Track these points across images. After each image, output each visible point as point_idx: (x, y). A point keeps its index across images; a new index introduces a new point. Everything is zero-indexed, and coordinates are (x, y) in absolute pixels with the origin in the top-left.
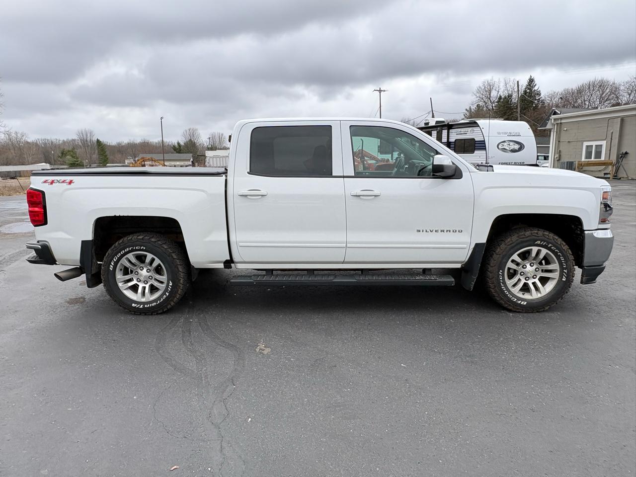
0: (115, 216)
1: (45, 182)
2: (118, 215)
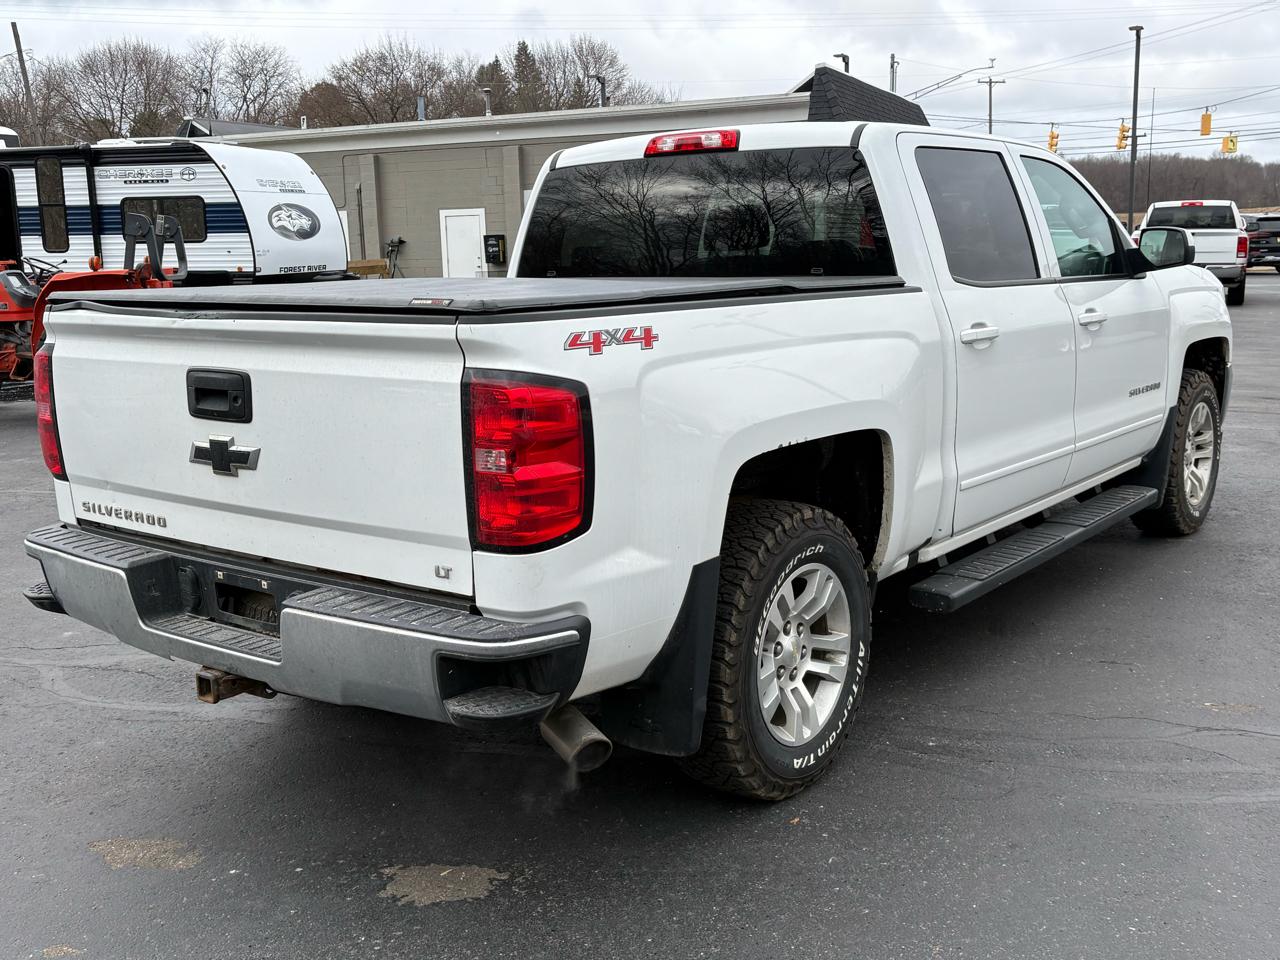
0: (781, 450)
1: (575, 342)
2: (785, 445)
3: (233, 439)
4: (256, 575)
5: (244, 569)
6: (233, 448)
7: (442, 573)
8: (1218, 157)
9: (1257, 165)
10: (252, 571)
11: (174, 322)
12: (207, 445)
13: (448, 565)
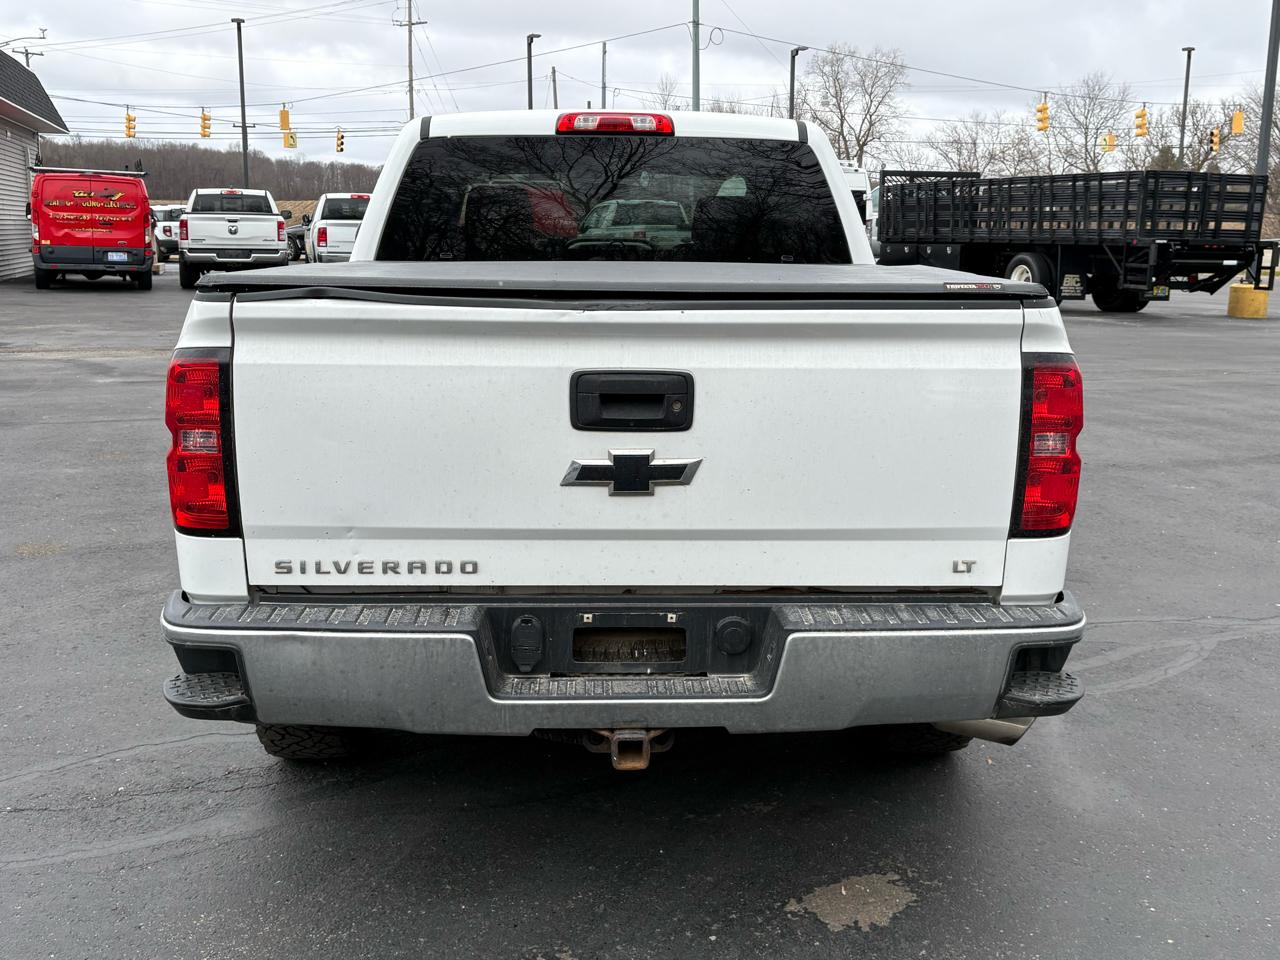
3: (654, 452)
4: (658, 609)
5: (631, 605)
6: (655, 462)
7: (962, 567)
8: (234, 150)
9: (268, 161)
10: (649, 605)
11: (564, 315)
12: (608, 463)
13: (969, 559)
